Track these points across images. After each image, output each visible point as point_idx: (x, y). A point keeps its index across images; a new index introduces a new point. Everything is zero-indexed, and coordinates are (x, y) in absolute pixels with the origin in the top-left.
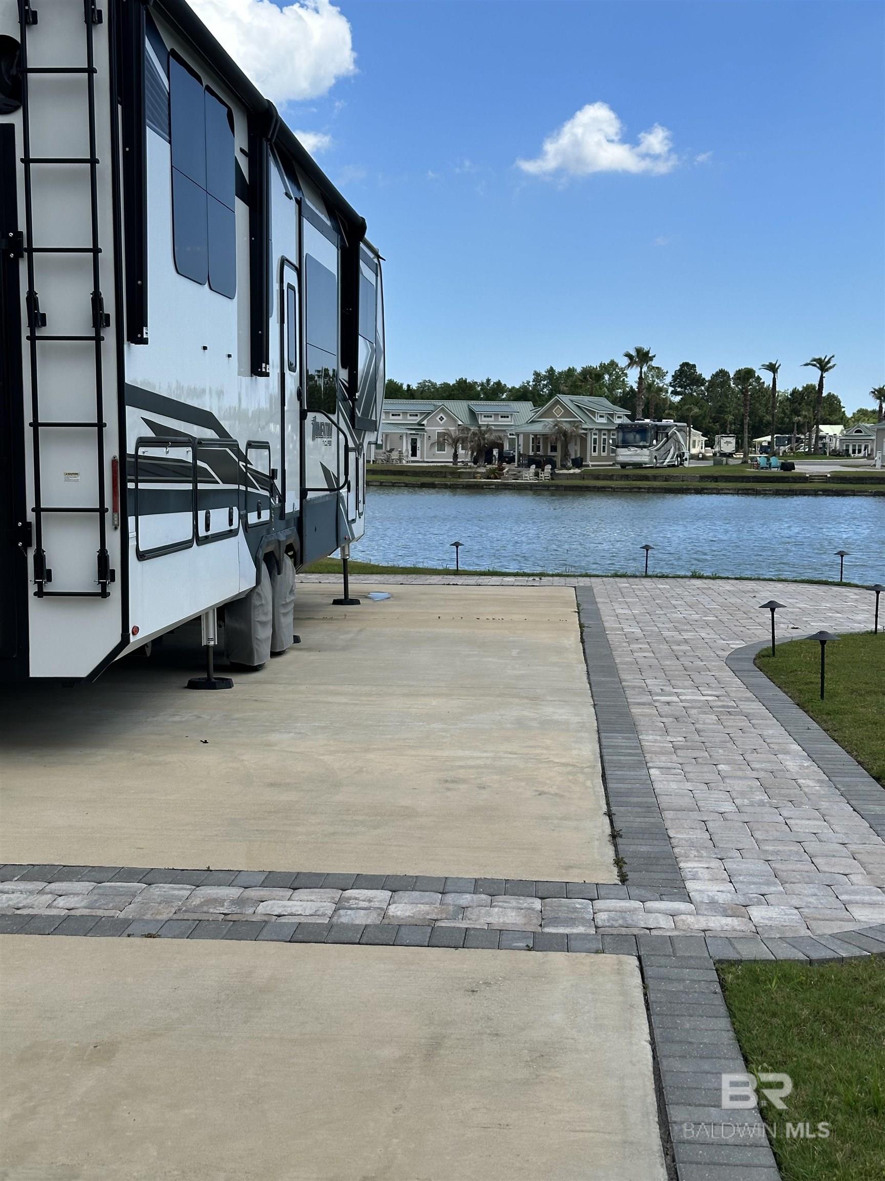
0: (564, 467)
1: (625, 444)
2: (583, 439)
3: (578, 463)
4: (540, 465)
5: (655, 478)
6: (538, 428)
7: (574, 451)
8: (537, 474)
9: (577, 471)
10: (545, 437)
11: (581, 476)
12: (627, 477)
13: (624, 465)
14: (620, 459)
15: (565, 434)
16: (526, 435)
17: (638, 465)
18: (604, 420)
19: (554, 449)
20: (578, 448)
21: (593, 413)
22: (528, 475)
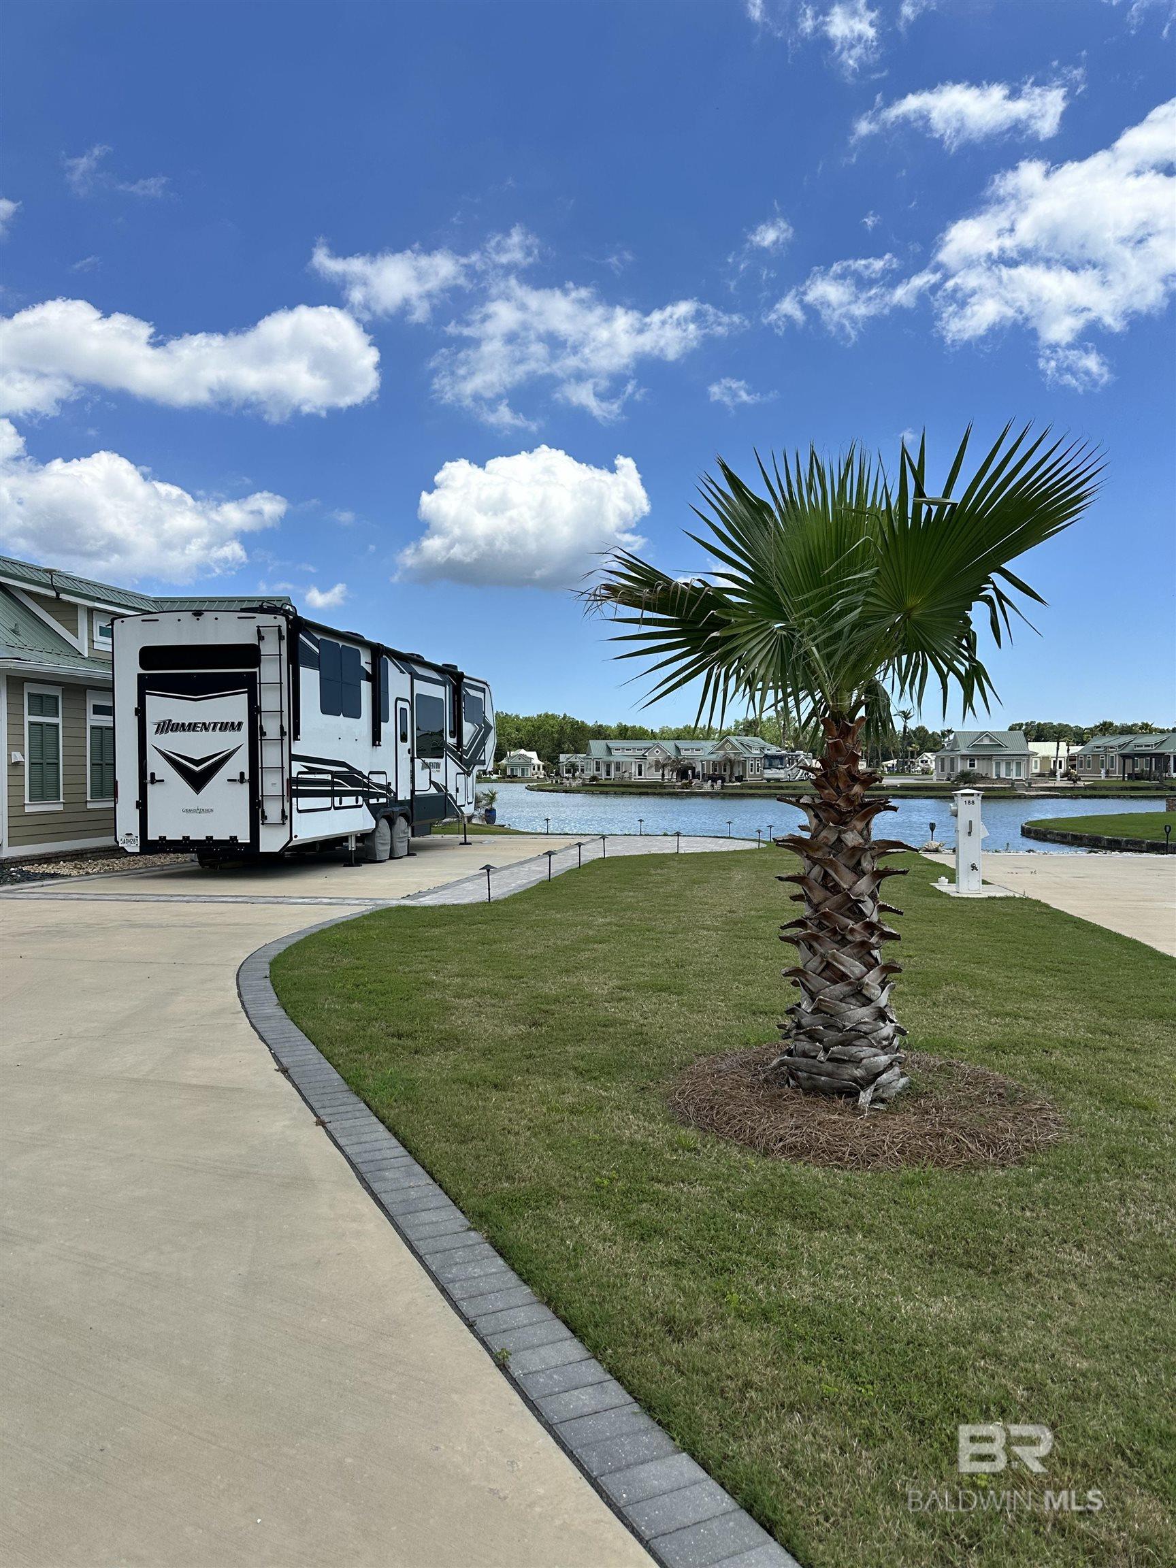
0: (730, 781)
1: (771, 767)
2: (744, 764)
3: (739, 779)
4: (714, 780)
5: (787, 788)
6: (713, 757)
7: (738, 771)
8: (712, 786)
9: (738, 784)
10: (719, 763)
11: (741, 787)
12: (769, 788)
13: (769, 780)
14: (766, 776)
15: (730, 761)
16: (708, 762)
17: (778, 780)
18: (758, 752)
19: (725, 771)
20: (741, 769)
21: (750, 747)
22: (707, 786)
